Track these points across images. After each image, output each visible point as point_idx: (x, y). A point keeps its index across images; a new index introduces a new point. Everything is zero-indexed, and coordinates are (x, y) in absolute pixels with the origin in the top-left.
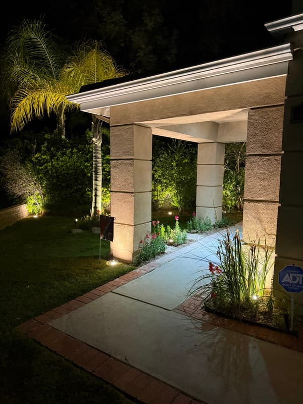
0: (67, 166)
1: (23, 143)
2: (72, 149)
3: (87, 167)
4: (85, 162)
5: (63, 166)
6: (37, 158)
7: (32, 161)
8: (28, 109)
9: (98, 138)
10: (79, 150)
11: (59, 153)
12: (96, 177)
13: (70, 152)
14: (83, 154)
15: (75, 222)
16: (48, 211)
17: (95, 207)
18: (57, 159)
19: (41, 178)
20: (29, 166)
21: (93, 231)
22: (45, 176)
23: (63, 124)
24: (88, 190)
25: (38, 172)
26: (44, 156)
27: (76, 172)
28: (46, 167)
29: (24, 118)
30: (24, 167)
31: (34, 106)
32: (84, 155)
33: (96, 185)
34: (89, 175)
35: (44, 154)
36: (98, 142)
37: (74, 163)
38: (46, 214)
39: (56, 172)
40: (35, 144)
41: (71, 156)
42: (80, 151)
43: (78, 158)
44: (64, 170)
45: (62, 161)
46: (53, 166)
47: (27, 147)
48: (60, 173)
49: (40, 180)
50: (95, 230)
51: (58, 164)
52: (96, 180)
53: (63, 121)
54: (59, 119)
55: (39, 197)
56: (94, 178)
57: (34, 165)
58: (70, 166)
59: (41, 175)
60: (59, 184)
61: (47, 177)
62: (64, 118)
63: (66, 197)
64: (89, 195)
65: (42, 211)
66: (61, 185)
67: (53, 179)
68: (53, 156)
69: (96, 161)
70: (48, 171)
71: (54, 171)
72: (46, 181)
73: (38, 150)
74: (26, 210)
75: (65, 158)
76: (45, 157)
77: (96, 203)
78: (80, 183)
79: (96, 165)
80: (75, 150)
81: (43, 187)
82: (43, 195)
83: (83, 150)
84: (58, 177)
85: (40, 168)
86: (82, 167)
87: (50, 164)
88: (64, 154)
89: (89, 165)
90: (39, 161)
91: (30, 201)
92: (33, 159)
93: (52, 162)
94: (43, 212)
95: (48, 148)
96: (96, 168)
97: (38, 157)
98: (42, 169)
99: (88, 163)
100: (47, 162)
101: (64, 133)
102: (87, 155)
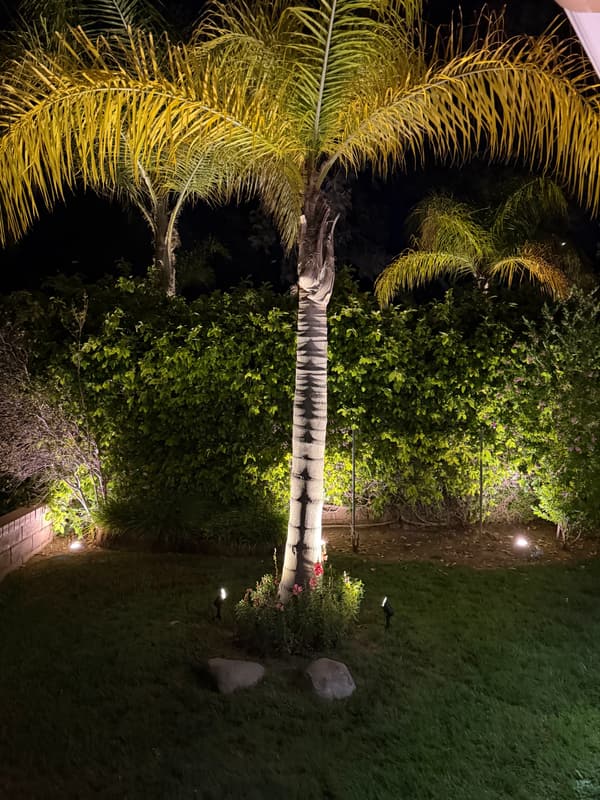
0: (185, 381)
1: (45, 305)
2: (207, 326)
3: (250, 383)
4: (245, 368)
5: (172, 381)
6: (86, 357)
7: (68, 365)
8: (55, 153)
9: (321, 276)
10: (228, 330)
11: (163, 341)
12: (308, 427)
13: (199, 336)
14: (238, 341)
15: (218, 602)
16: (117, 531)
17: (301, 548)
18: (155, 360)
19: (100, 420)
20: (60, 379)
21: (317, 685)
22: (112, 413)
23: (172, 257)
24: (250, 461)
25: (91, 402)
26: (111, 348)
27: (212, 402)
28: (118, 386)
29: (35, 188)
30: (43, 383)
31: (82, 141)
32: (242, 347)
33: (307, 458)
34: (257, 411)
35: (111, 343)
36: (321, 293)
37: (211, 371)
38: (109, 542)
39: (150, 402)
40: (82, 309)
41: (203, 348)
42: (229, 334)
43: (225, 354)
44: (174, 395)
45: (172, 365)
46: (140, 381)
47: (56, 319)
48: (161, 404)
49: (97, 427)
50: (324, 682)
51: (155, 376)
52: (308, 438)
53: (170, 250)
54: (160, 244)
55: (91, 479)
56: (297, 432)
57: (78, 376)
58: (197, 380)
59: (98, 413)
60: (156, 438)
61: (119, 418)
62: (173, 240)
63: (178, 483)
64: (250, 477)
65: (99, 529)
66: (162, 443)
67: (138, 422)
68: (140, 349)
69: (308, 366)
70: (122, 398)
71: (143, 397)
72: (114, 429)
73: (94, 329)
74: (47, 523)
75: (182, 354)
76: (116, 350)
77: (302, 528)
78: (224, 436)
79: (310, 382)
80: (215, 330)
81: (104, 448)
82: (103, 476)
83: (239, 329)
84: (153, 417)
85: (98, 389)
86: (236, 386)
87: (130, 374)
88: (177, 342)
89: (258, 378)
90: (95, 365)
91: (58, 494)
92: (76, 358)
93: (138, 370)
94: (100, 532)
95: (128, 324)
96: (308, 394)
97: (92, 352)
98: (102, 391)
99: (255, 373)
100: (121, 368)
101: (173, 285)
102: (252, 345)
